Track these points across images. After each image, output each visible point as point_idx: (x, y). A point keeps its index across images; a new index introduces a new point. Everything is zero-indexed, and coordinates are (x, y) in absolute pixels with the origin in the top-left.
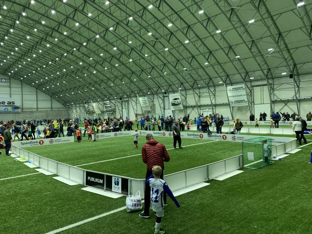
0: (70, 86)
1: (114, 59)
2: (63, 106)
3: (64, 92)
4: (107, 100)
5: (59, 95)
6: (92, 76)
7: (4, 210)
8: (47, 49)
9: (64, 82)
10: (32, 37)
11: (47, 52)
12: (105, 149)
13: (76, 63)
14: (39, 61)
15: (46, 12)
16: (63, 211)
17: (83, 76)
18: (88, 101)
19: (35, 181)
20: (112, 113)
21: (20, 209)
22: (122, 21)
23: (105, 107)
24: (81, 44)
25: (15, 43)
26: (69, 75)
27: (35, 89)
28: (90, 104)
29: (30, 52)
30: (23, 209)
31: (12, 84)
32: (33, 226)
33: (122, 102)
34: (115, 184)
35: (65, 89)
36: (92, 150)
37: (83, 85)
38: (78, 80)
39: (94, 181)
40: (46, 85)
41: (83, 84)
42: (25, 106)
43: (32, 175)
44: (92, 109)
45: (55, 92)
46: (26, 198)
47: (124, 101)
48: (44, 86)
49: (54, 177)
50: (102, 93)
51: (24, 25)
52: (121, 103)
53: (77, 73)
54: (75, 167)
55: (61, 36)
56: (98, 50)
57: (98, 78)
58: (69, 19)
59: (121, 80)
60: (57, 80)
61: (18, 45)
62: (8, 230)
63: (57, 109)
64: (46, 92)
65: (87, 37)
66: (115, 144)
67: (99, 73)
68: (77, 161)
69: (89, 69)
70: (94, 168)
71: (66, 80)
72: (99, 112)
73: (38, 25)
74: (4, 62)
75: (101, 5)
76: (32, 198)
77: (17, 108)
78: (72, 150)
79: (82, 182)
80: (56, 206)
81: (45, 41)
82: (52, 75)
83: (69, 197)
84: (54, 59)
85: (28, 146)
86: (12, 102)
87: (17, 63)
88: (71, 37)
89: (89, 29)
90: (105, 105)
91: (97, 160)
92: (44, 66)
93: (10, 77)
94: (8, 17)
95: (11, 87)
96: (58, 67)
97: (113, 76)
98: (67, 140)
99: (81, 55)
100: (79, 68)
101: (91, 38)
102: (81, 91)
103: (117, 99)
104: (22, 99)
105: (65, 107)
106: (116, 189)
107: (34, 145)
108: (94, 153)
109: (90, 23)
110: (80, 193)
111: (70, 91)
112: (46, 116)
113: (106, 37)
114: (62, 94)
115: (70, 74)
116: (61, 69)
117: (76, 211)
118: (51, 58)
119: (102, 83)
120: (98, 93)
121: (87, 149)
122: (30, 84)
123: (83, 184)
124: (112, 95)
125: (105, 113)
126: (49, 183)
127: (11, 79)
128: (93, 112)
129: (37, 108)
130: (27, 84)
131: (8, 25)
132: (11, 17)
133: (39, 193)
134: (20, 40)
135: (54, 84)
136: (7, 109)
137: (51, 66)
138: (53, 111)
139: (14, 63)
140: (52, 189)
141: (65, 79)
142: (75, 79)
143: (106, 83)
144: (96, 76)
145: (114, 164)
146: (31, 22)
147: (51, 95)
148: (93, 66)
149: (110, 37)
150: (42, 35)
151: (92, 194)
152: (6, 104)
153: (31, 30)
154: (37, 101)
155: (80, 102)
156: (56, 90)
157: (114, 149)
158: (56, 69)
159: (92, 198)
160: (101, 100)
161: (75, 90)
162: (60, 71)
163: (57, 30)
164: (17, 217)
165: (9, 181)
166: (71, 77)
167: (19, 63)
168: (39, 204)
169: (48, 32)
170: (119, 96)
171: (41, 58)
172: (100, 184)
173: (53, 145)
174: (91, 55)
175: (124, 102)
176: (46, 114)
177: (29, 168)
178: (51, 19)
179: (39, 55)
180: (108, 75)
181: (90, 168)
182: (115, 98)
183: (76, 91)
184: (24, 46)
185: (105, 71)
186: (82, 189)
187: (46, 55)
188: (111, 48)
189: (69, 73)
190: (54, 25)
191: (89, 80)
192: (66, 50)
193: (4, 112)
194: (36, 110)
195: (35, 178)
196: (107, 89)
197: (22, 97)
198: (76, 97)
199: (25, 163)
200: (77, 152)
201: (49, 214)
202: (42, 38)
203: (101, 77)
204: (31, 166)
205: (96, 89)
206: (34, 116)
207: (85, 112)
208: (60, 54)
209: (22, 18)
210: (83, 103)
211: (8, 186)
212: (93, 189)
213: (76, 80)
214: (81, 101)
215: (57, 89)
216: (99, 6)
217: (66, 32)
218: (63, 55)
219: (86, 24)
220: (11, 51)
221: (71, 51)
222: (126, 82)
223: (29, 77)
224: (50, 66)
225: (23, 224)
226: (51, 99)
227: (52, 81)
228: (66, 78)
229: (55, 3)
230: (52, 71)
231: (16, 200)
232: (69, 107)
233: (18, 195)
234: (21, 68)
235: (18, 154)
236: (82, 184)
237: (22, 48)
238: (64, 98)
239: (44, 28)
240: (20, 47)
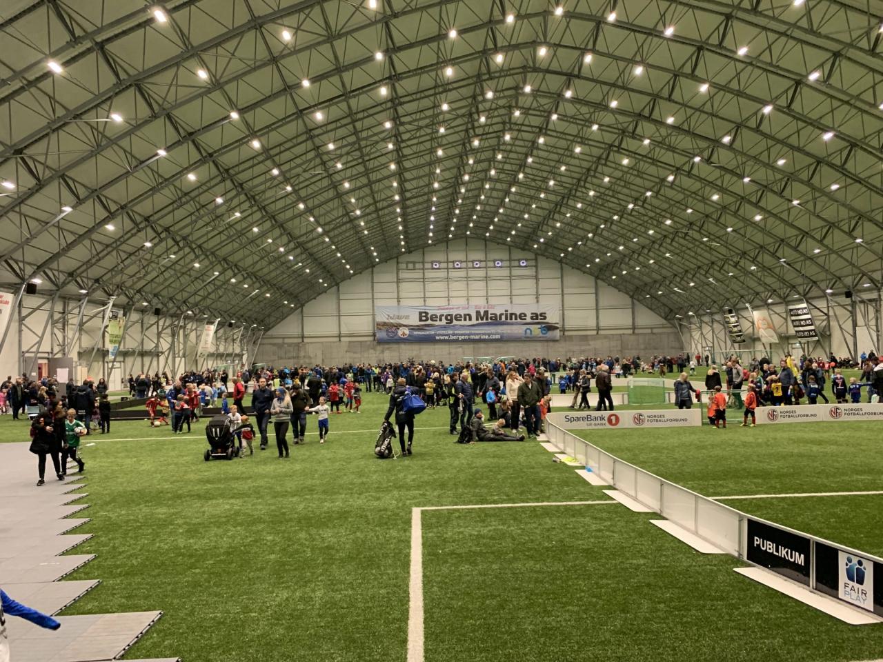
0: (683, 264)
1: (825, 169)
2: (665, 322)
3: (668, 283)
4: (799, 301)
5: (653, 291)
6: (749, 229)
7: (541, 582)
8: (622, 171)
9: (668, 255)
10: (587, 147)
11: (622, 179)
12: (801, 455)
13: (700, 198)
14: (602, 205)
15: (620, 74)
16: (686, 622)
17: (722, 233)
18: (738, 307)
19: (606, 524)
20: (818, 341)
21: (576, 589)
22: (851, 45)
23: (793, 321)
24: (717, 142)
25: (548, 168)
26: (680, 235)
27: (592, 279)
28: (745, 314)
29: (582, 187)
30: (583, 591)
31: (540, 271)
32: (610, 641)
33: (853, 304)
34: (851, 578)
35: (669, 274)
36: (758, 456)
37: (722, 260)
38: (706, 246)
39: (775, 553)
40: (619, 268)
41: (722, 257)
42: (568, 324)
43: (598, 505)
44: (751, 330)
45: (641, 283)
46: (588, 562)
47: (862, 302)
48: (615, 270)
49: (652, 519)
50: (782, 280)
51: (570, 122)
52: (850, 308)
53: (705, 227)
54: (710, 499)
55: (658, 130)
56: (768, 149)
57: (770, 234)
58: (681, 78)
59: (850, 234)
60: (649, 251)
61: (554, 173)
62: (554, 634)
63: (649, 331)
64: (621, 286)
65: (733, 120)
66: (836, 443)
67: (771, 220)
68: (713, 482)
69: (741, 212)
70: (768, 513)
71: (672, 248)
72: (772, 337)
73: (602, 112)
74: (524, 219)
75: (777, 12)
76: (603, 566)
77: (550, 327)
78: (698, 448)
79: (737, 549)
80: (665, 603)
81: (618, 152)
82: (635, 240)
83: (700, 586)
84: (639, 194)
85: (582, 425)
86: (541, 315)
87: (553, 219)
88: (685, 127)
89: (739, 94)
90: (792, 315)
91: (775, 488)
92: (616, 217)
93: (536, 254)
94: (534, 110)
95: (540, 276)
96: (653, 214)
97: (821, 223)
98: (680, 418)
99: (718, 173)
100: (709, 210)
101: (748, 119)
102: (715, 279)
103: (832, 295)
104: (563, 306)
105: (670, 325)
106: (854, 595)
107: (595, 425)
108: (765, 464)
109: (744, 76)
110: (731, 580)
111: (685, 279)
112: (619, 348)
113: (796, 106)
114: (662, 288)
115: (684, 231)
116: (658, 221)
117: (724, 632)
118: (633, 193)
119: (780, 250)
120: (769, 280)
121: (742, 450)
122: (580, 268)
123: (740, 554)
124: (815, 282)
125: (791, 341)
126: (641, 535)
127: (540, 258)
128: (755, 339)
129: (598, 329)
130: (573, 268)
131: (534, 129)
132: (541, 109)
133: (619, 555)
134: (558, 161)
135: (640, 264)
136: (531, 331)
137: (633, 216)
138: (638, 334)
139: (545, 219)
140: (650, 552)
141: (669, 247)
142: (697, 243)
143: (795, 249)
144: (763, 230)
145: (838, 510)
146: (584, 110)
147: (631, 294)
148: (754, 200)
149: (808, 103)
150: (609, 138)
151: (770, 591)
152: (528, 320)
153: (585, 128)
154: (597, 309)
155: (714, 310)
156: (646, 279)
157: (833, 461)
158: (647, 222)
159: (770, 603)
160: (778, 300)
161: (698, 275)
162: (657, 226)
163: (647, 115)
164: (570, 608)
165: (547, 512)
166: (687, 240)
167: (557, 216)
168: (621, 586)
169: (625, 125)
170: (841, 285)
171: (608, 198)
172: (794, 566)
173: (643, 429)
174: (748, 170)
175: (862, 306)
176: (619, 342)
177: (588, 484)
178: (633, 90)
179: (602, 190)
180: (802, 223)
181: (758, 510)
182: (829, 291)
183: (702, 278)
184: (568, 173)
185: (792, 211)
186: (735, 569)
187: (620, 188)
188: (813, 137)
189: (682, 228)
190: (640, 103)
191: (740, 244)
192: (673, 166)
193: (523, 339)
194: (595, 332)
195: (604, 515)
196: (797, 266)
197: (563, 301)
198: (702, 295)
199: (577, 471)
200: (710, 456)
201: (647, 620)
202: (611, 146)
203: (780, 230)
204: (593, 480)
205: (763, 268)
206: (590, 347)
207: (727, 339)
208: (657, 180)
209: (565, 103)
210: (721, 311)
211: (546, 523)
212: (769, 575)
213: (702, 246)
214: (715, 305)
215: (648, 275)
216: (774, 18)
217: (673, 116)
218: (664, 180)
219: (730, 81)
220: (539, 189)
221: (686, 168)
222: (869, 238)
223: (579, 249)
224: (630, 215)
225: (586, 630)
226: (633, 303)
227: (636, 256)
228: (674, 244)
229: (642, 45)
230: (635, 228)
231: (565, 564)
232: (680, 325)
233: (569, 552)
234: (561, 229)
235: (561, 446)
236: (736, 554)
237: (564, 179)
238: (666, 299)
239: (616, 119)
240: (559, 179)
